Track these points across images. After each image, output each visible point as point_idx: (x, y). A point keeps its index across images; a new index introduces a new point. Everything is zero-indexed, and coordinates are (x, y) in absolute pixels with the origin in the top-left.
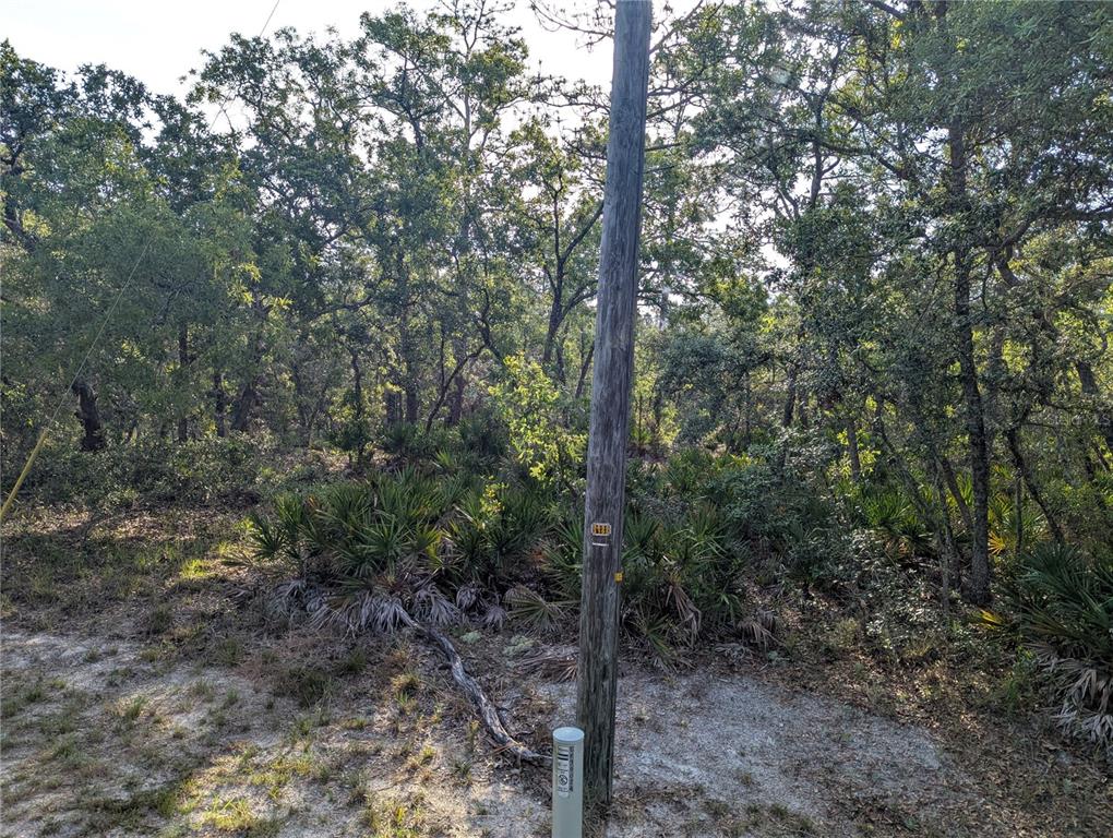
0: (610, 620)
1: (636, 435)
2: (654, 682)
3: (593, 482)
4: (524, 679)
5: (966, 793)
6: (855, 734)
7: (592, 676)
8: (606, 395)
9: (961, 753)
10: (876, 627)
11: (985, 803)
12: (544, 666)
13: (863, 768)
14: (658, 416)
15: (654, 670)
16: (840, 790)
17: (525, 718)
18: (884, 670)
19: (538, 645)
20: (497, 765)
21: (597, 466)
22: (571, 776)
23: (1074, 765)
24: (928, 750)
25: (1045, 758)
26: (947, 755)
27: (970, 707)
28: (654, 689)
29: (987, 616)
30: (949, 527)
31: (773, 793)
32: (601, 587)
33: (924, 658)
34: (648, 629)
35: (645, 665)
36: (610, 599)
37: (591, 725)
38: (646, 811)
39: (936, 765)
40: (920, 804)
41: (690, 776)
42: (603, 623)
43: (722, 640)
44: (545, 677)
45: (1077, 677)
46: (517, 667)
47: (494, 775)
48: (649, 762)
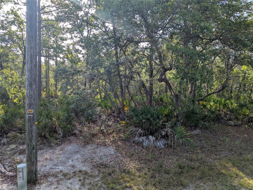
0: (34, 134)
1: (51, 93)
2: (51, 149)
3: (27, 99)
4: (13, 156)
5: (119, 157)
6: (98, 151)
7: (30, 150)
8: (30, 76)
9: (118, 150)
10: (103, 128)
11: (122, 158)
12: (19, 151)
13: (99, 157)
14: (56, 88)
15: (51, 146)
16: (94, 163)
17: (12, 166)
18: (104, 136)
19: (18, 146)
20: (2, 180)
21: (28, 95)
22: (23, 176)
23: (137, 147)
24: (112, 150)
25: (133, 147)
26: (115, 151)
27: (120, 140)
28: (51, 151)
29: (124, 122)
30: (117, 106)
31: (79, 167)
32: (31, 126)
33: (112, 132)
34: (49, 136)
35: (49, 146)
36: (34, 129)
37: (30, 162)
38: (47, 180)
39: (113, 153)
40: (110, 162)
41: (59, 169)
42: (32, 135)
43: (69, 136)
44: (19, 154)
45: (138, 131)
46: (11, 153)
47: (1, 182)
48: (48, 168)
